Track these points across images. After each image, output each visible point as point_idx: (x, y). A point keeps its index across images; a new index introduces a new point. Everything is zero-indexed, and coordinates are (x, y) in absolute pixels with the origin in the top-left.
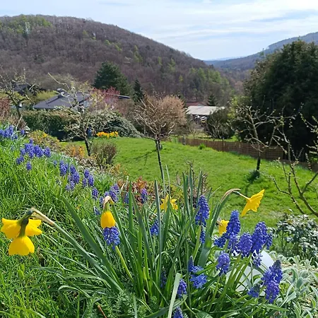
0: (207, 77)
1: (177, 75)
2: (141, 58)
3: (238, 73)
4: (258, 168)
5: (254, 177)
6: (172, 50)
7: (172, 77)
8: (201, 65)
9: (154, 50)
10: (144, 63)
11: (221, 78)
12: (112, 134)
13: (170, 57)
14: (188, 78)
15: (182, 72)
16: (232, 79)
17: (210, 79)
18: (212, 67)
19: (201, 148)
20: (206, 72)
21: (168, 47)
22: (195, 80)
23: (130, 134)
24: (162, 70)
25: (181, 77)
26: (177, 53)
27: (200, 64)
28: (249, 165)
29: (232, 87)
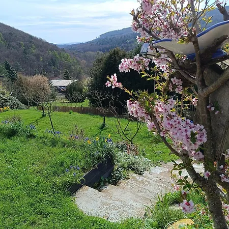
0: (61, 57)
1: (37, 56)
2: (6, 43)
3: (82, 54)
4: (104, 122)
5: (103, 127)
6: (31, 37)
7: (34, 58)
8: (55, 49)
9: (16, 36)
10: (9, 46)
11: (70, 58)
12: (5, 108)
13: (31, 42)
14: (46, 58)
15: (41, 53)
16: (78, 59)
17: (63, 59)
18: (63, 50)
19: (70, 113)
20: (59, 54)
21: (27, 34)
22: (52, 60)
23: (18, 107)
24: (25, 53)
25: (41, 57)
26: (36, 39)
27: (54, 47)
28: (99, 121)
29: (79, 64)
